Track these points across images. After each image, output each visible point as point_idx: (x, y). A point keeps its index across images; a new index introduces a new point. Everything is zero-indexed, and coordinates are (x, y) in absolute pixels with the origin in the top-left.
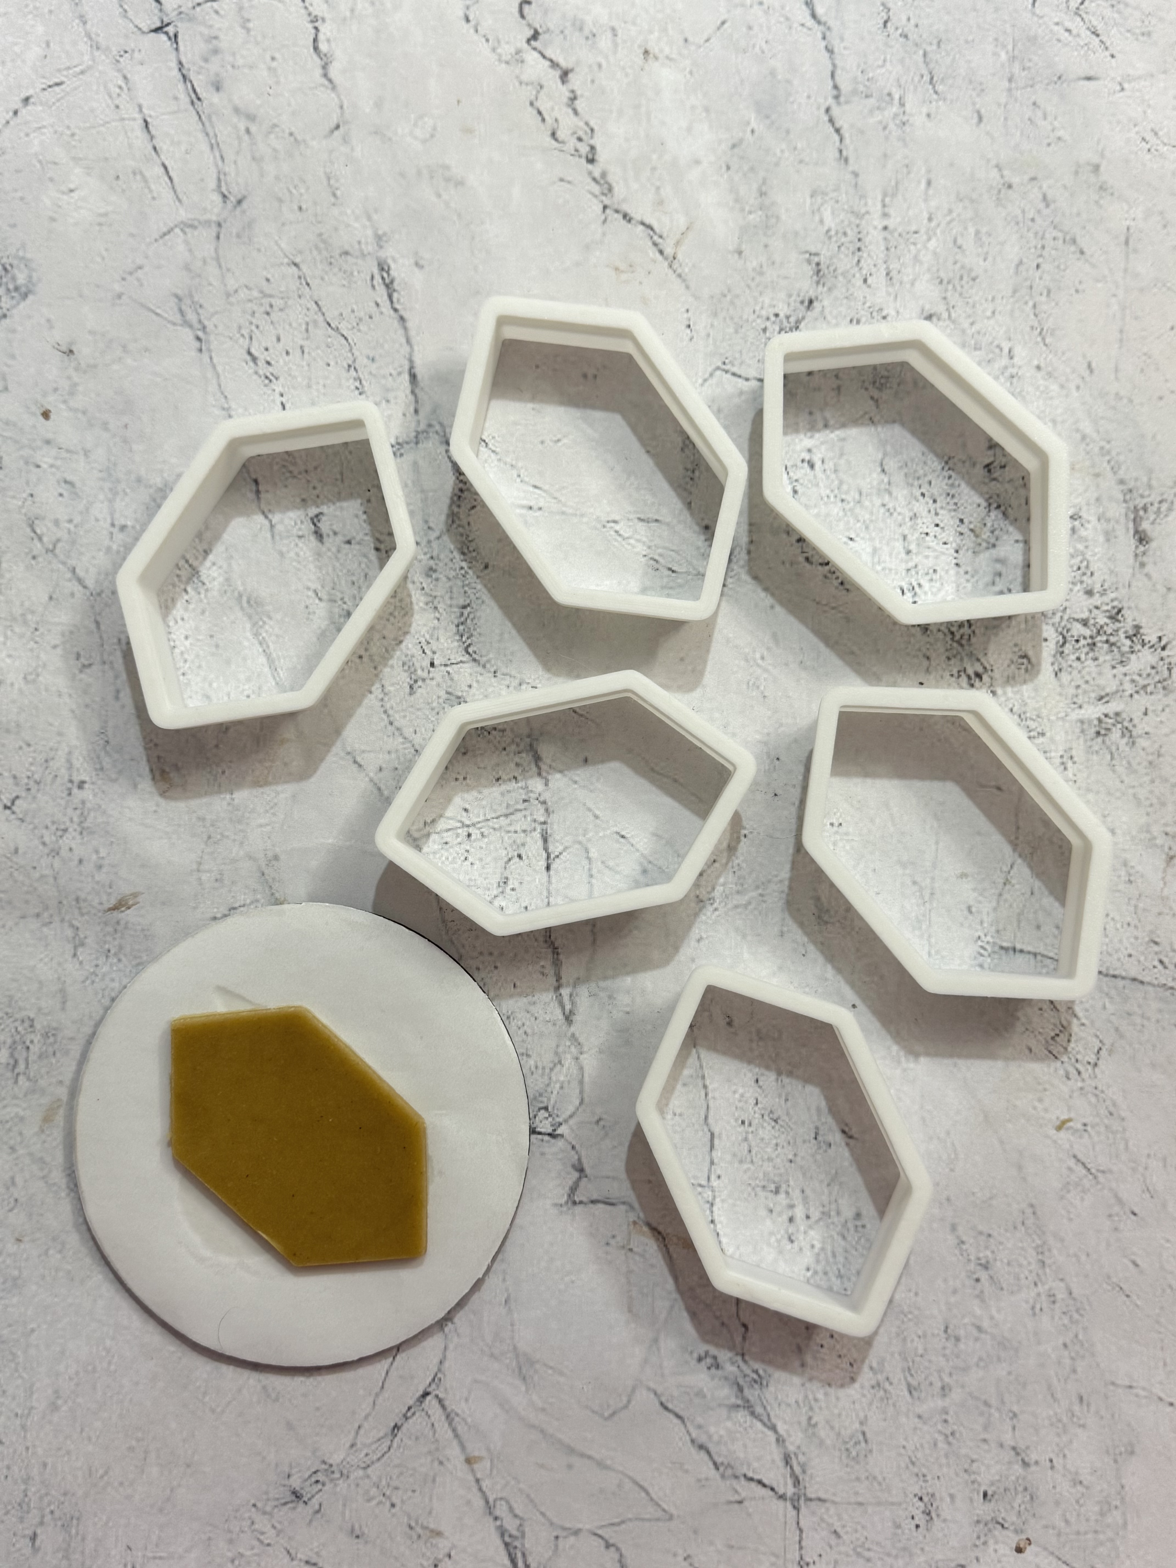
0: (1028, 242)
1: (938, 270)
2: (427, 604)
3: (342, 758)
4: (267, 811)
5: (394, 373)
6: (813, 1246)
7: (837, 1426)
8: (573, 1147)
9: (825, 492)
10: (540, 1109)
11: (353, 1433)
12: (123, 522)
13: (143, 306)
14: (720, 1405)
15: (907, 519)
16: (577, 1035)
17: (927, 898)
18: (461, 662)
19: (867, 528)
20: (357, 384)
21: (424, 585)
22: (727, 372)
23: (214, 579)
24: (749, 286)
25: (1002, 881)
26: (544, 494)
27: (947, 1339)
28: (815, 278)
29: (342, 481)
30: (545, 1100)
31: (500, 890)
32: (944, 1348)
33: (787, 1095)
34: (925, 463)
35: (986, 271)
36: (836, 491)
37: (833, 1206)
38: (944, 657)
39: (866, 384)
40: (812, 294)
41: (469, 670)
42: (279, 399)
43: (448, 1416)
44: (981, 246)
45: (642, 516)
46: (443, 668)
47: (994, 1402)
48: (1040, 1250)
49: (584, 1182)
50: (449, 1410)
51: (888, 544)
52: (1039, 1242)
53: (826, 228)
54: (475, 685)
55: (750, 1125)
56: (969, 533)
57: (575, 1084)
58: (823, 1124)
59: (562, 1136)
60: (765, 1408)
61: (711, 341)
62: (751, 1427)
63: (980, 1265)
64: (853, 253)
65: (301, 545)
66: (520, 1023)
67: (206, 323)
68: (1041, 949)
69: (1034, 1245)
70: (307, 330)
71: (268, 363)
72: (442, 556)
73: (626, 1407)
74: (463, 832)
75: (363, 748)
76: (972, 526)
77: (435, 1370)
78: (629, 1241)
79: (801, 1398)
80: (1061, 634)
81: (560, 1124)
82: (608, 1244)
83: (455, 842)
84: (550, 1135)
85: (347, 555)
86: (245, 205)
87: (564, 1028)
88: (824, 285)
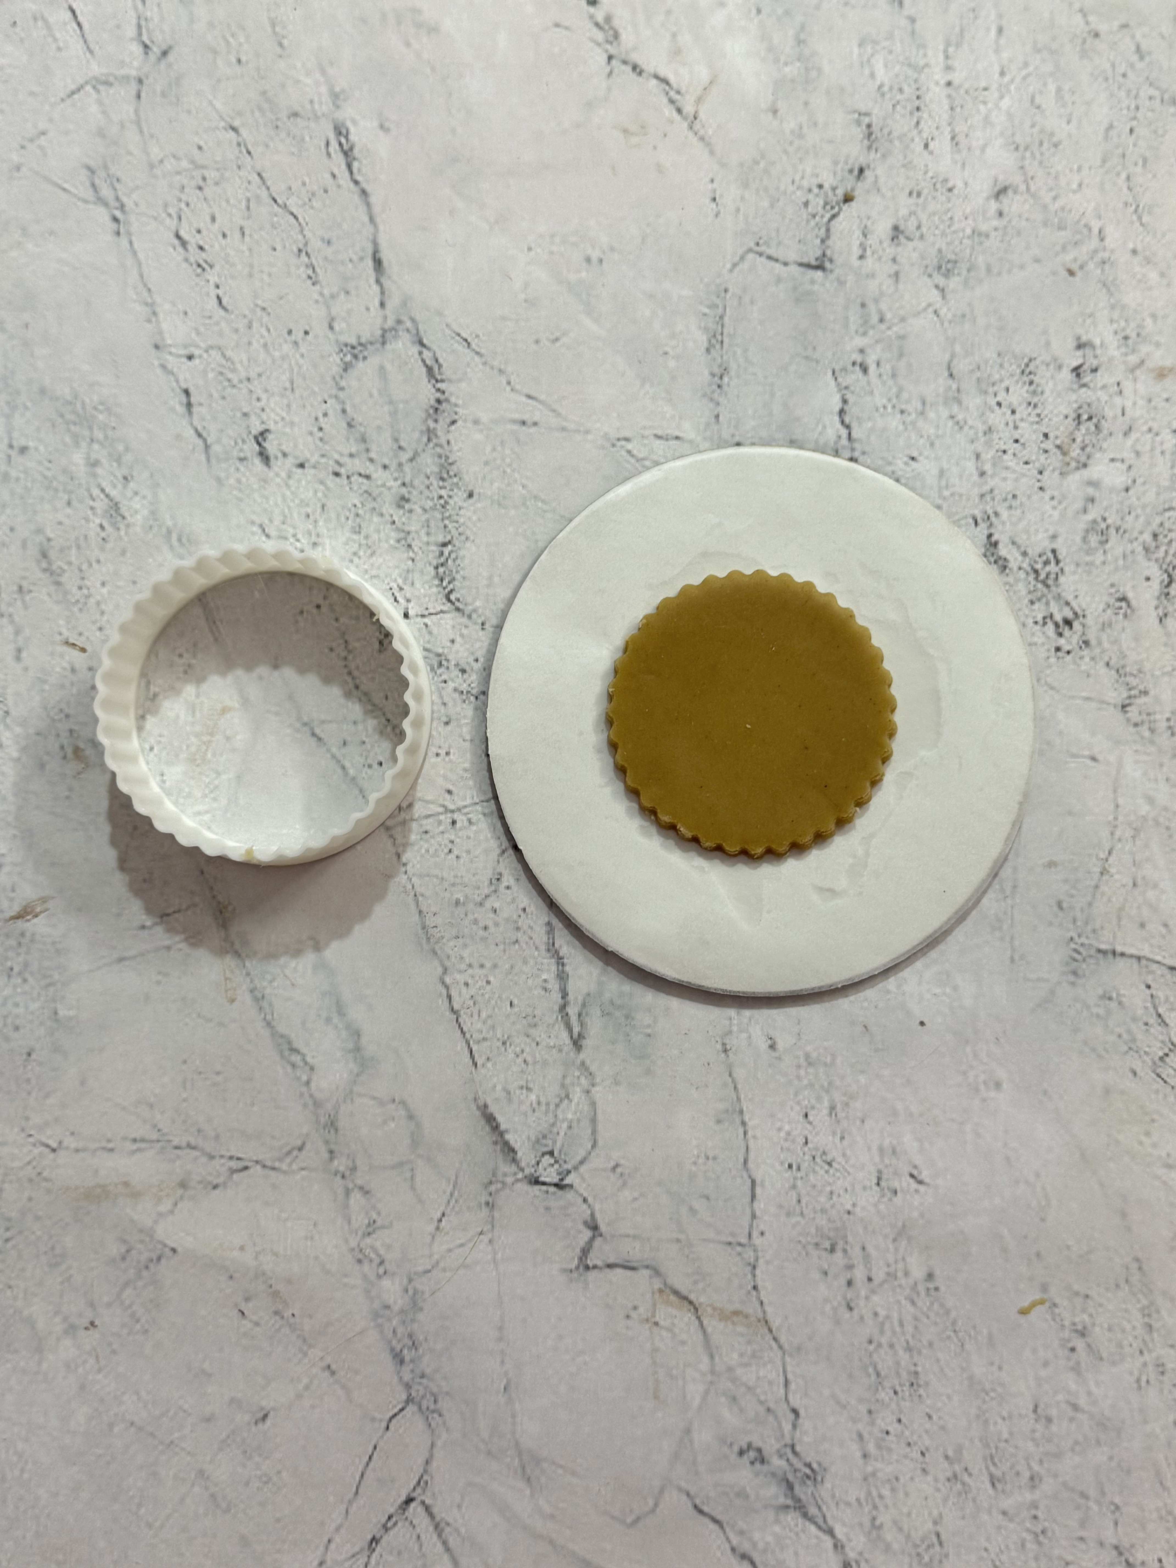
0: (1119, 102)
1: (1013, 135)
2: (398, 541)
3: (298, 731)
4: (206, 796)
5: (355, 258)
6: (876, 1314)
7: (906, 1527)
8: (585, 1200)
9: (880, 401)
10: (543, 1154)
11: (322, 1548)
12: (23, 442)
13: (47, 179)
14: (765, 1507)
15: (981, 434)
16: (588, 1062)
17: (1008, 892)
18: (442, 612)
19: (932, 444)
20: (310, 272)
21: (396, 518)
22: (760, 254)
23: (136, 512)
24: (785, 152)
25: (1098, 870)
26: (540, 406)
27: (1036, 1420)
28: (866, 142)
29: (293, 390)
30: (550, 1142)
31: (493, 888)
32: (1034, 1431)
33: (842, 1132)
34: (1001, 366)
35: (1070, 136)
36: (894, 401)
37: (900, 1266)
38: (1026, 601)
39: (930, 270)
40: (862, 161)
41: (451, 622)
42: (213, 292)
43: (437, 1526)
44: (1064, 106)
45: (660, 433)
46: (419, 619)
47: (1092, 1493)
48: (1146, 1312)
49: (598, 1242)
50: (438, 1519)
51: (957, 464)
52: (1145, 1302)
53: (878, 83)
54: (459, 639)
55: (799, 1169)
56: (1055, 450)
57: (586, 1124)
58: (886, 1166)
59: (571, 1186)
60: (820, 1508)
61: (741, 217)
62: (803, 1531)
63: (1076, 1331)
64: (911, 113)
65: (242, 469)
66: (518, 1050)
67: (125, 199)
68: (1146, 951)
69: (1139, 1306)
70: (248, 208)
71: (201, 248)
72: (416, 482)
73: (653, 1511)
74: (446, 819)
75: (323, 717)
76: (1058, 442)
77: (421, 1470)
78: (654, 1312)
79: (862, 1497)
80: (1166, 571)
81: (569, 1172)
82: (628, 1317)
83: (437, 831)
84: (556, 1185)
85: (299, 481)
86: (171, 57)
87: (572, 1054)
88: (876, 150)
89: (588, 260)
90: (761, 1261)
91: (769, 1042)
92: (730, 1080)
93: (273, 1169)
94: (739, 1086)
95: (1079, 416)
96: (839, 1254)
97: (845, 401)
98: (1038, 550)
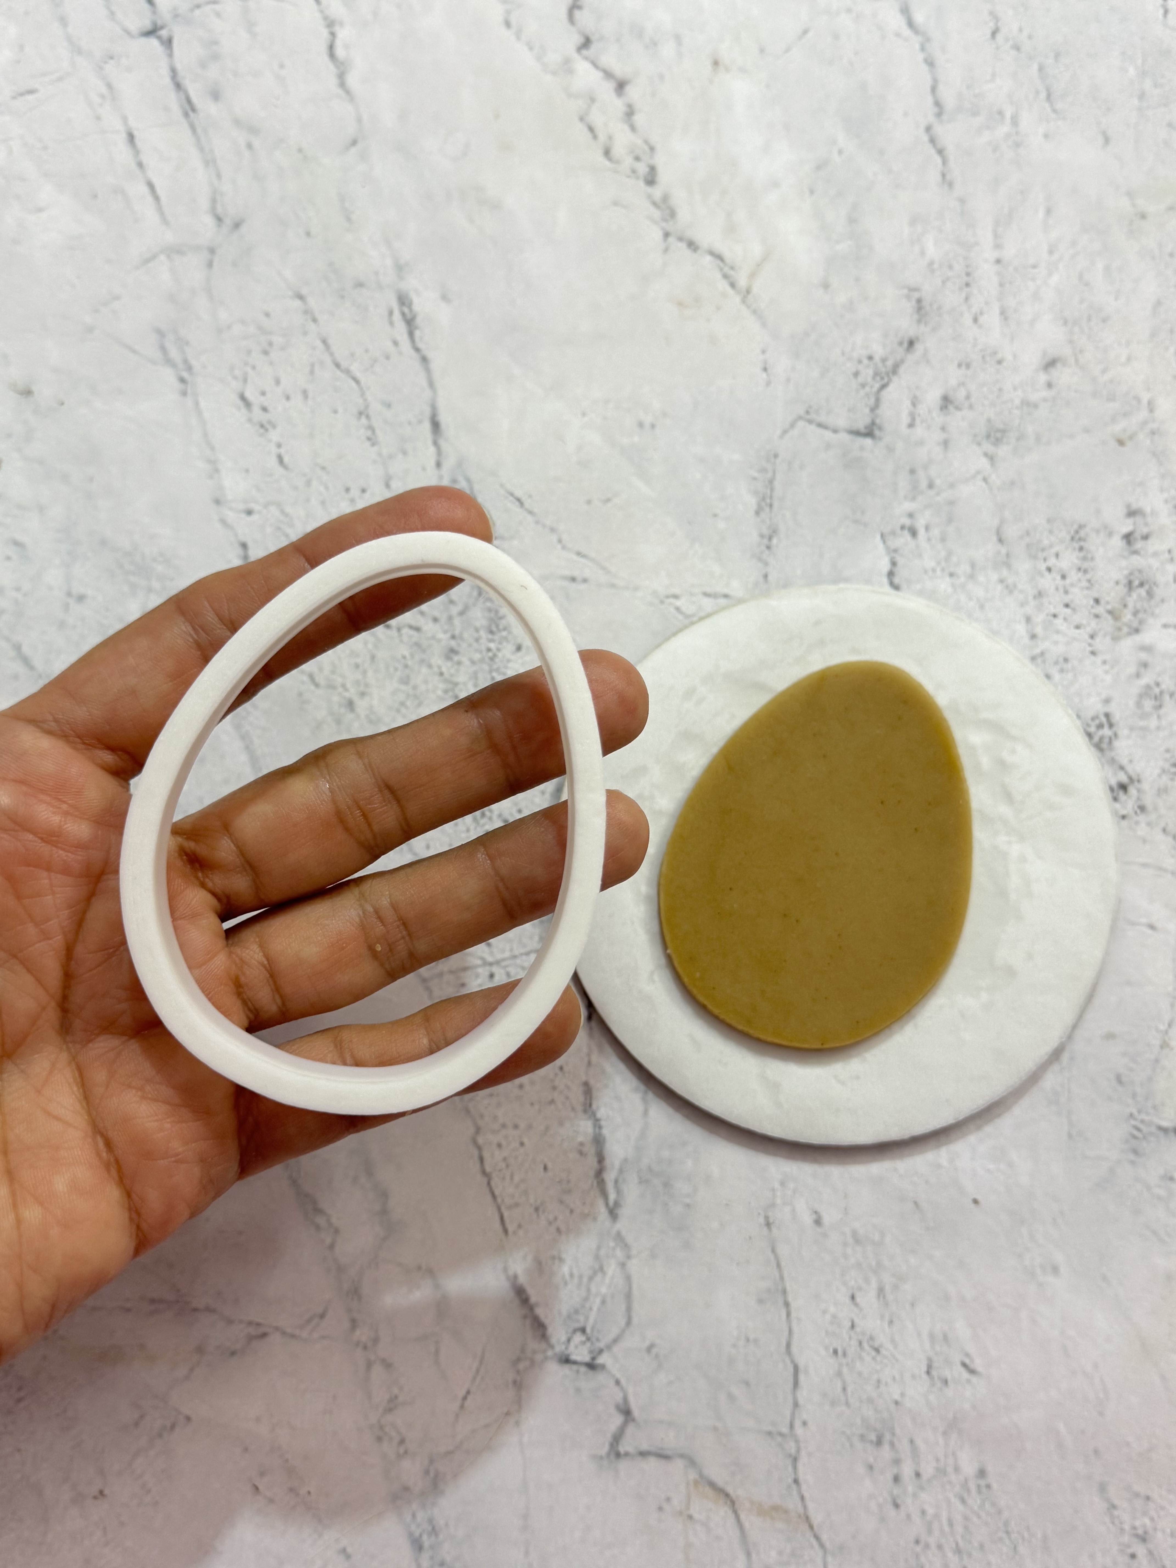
1: (1062, 310)
5: (413, 420)
6: (924, 1512)
8: (618, 1383)
9: (930, 564)
10: (575, 1331)
12: (81, 591)
13: (118, 341)
15: (1030, 598)
16: (624, 1233)
19: (982, 607)
20: (369, 433)
22: (810, 422)
24: (836, 325)
25: (1157, 1042)
26: (590, 564)
28: (916, 317)
30: (581, 1318)
33: (891, 1316)
34: (1051, 532)
35: (1118, 311)
36: (943, 564)
37: (950, 1461)
39: (979, 438)
40: (912, 333)
42: (274, 450)
44: (1112, 283)
45: (708, 591)
49: (630, 1428)
51: (1008, 627)
53: (929, 260)
55: (844, 1355)
56: (1106, 615)
57: (620, 1299)
58: (938, 1354)
59: (603, 1367)
61: (792, 386)
63: (1137, 1536)
64: (961, 289)
66: (551, 1217)
67: (193, 362)
70: (312, 372)
71: (265, 409)
72: (465, 635)
74: (485, 975)
76: (1109, 607)
78: (688, 1504)
81: (601, 1351)
82: (660, 1509)
84: (587, 1365)
86: (244, 229)
87: (608, 1223)
88: (926, 324)
89: (641, 425)
90: (803, 1453)
91: (814, 1217)
92: (772, 1258)
93: (293, 1336)
94: (783, 1264)
95: (1130, 583)
96: (886, 1447)
97: (894, 563)
98: (1090, 714)
